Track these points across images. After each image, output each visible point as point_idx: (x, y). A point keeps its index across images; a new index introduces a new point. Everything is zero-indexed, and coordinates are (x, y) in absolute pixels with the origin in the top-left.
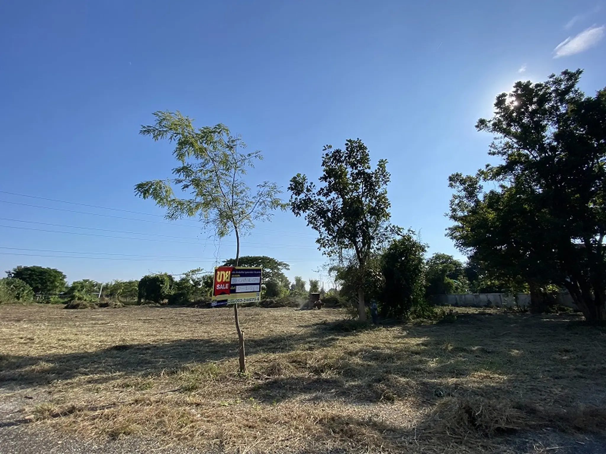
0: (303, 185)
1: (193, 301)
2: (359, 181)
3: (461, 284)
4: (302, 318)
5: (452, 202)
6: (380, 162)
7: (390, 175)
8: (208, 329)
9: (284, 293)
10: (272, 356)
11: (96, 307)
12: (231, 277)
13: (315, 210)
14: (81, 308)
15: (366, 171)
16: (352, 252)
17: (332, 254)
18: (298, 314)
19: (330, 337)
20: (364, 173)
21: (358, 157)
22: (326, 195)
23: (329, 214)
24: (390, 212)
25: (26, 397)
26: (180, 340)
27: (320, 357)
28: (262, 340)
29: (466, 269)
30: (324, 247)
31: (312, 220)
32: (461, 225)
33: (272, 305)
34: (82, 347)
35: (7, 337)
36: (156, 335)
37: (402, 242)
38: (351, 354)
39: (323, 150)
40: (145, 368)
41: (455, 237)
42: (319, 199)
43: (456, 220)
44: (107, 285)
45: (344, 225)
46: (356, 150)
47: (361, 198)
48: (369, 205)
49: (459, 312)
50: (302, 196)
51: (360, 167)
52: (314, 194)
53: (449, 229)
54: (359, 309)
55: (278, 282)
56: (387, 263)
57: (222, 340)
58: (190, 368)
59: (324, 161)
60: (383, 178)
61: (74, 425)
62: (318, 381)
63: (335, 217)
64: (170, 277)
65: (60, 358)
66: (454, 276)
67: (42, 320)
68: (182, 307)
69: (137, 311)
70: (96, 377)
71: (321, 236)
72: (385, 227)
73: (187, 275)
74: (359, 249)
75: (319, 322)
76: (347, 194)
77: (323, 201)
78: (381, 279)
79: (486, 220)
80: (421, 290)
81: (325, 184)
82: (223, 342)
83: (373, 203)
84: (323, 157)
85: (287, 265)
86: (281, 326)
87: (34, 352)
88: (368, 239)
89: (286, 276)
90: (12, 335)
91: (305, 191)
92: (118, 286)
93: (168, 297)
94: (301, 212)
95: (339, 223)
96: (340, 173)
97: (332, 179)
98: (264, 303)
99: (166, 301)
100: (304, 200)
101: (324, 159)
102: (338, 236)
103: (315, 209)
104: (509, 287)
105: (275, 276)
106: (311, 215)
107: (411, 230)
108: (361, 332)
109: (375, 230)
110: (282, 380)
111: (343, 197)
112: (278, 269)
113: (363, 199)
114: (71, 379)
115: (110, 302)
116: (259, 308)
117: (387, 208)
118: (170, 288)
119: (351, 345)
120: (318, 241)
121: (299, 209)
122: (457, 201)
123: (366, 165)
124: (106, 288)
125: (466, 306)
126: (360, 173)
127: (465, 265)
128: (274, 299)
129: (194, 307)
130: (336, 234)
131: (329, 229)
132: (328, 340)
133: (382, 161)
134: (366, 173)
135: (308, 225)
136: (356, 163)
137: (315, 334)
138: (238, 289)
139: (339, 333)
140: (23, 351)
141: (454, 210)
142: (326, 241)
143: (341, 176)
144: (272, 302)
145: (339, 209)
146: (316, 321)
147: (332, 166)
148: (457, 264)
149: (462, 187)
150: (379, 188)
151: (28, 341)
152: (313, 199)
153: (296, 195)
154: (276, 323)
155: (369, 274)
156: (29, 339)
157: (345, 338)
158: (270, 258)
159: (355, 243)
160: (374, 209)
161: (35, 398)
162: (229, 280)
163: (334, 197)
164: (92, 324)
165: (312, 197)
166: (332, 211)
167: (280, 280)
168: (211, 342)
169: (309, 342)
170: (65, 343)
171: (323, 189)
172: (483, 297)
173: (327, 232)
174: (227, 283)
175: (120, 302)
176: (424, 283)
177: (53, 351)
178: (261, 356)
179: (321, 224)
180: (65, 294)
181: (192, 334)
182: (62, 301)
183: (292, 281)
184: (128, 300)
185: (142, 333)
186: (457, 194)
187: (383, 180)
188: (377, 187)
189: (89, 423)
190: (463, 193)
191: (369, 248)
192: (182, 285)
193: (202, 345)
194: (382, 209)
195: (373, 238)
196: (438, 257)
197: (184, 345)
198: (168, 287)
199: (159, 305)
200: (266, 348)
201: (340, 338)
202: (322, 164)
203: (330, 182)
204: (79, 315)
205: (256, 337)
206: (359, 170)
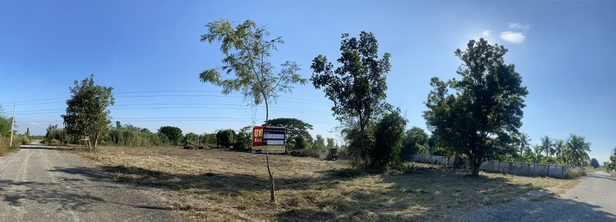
0: (323, 65)
1: (247, 148)
2: (368, 66)
3: (425, 149)
4: (318, 166)
5: (430, 95)
6: (385, 54)
7: (391, 66)
8: (255, 168)
9: (308, 147)
10: (295, 192)
11: (198, 149)
12: (263, 133)
13: (332, 85)
14: (191, 149)
15: (374, 59)
16: (356, 119)
17: (343, 120)
18: (317, 162)
19: (335, 181)
20: (372, 60)
21: (369, 47)
22: (342, 74)
23: (343, 89)
24: (386, 93)
25: (170, 196)
26: (239, 174)
27: (325, 195)
28: (289, 179)
29: (430, 140)
30: (337, 114)
31: (329, 93)
32: (432, 111)
33: (299, 155)
34: (192, 171)
35: (162, 162)
36: (227, 169)
37: (392, 116)
38: (346, 194)
39: (342, 37)
40: (221, 189)
41: (427, 118)
42: (336, 77)
43: (429, 107)
44: (201, 135)
45: (354, 98)
46: (368, 41)
47: (368, 80)
48: (372, 85)
49: (419, 166)
50: (322, 73)
51: (370, 55)
52: (332, 72)
53: (425, 112)
54: (357, 161)
55: (304, 138)
56: (379, 130)
57: (263, 177)
58: (243, 194)
59: (342, 46)
60: (386, 67)
61: (189, 216)
62: (319, 213)
63: (347, 91)
64: (233, 131)
65: (183, 177)
66: (422, 143)
67: (175, 155)
68: (240, 152)
69: (217, 152)
70: (198, 190)
71: (336, 105)
72: (381, 103)
73: (242, 130)
74: (362, 118)
75: (329, 170)
76: (358, 74)
77: (339, 78)
78: (373, 141)
79: (444, 111)
80: (398, 150)
81: (341, 65)
82: (264, 178)
83: (375, 85)
84: (342, 43)
85: (312, 126)
86: (303, 170)
87: (172, 172)
88: (368, 111)
89: (310, 134)
90: (164, 162)
91: (325, 69)
92: (206, 136)
93: (233, 144)
94: (321, 86)
95: (350, 97)
96: (355, 58)
97: (348, 61)
98: (294, 153)
99: (232, 147)
100: (324, 77)
101: (342, 45)
102: (348, 106)
103: (332, 83)
104: (447, 153)
105: (302, 133)
106: (329, 88)
107: (399, 108)
108: (356, 178)
109: (374, 105)
110: (297, 210)
111: (355, 76)
112: (304, 128)
113: (369, 80)
114: (187, 189)
115: (203, 146)
116: (290, 156)
117: (384, 90)
118: (233, 139)
119: (348, 187)
120: (333, 109)
121: (319, 83)
122: (432, 95)
123: (375, 54)
124: (201, 137)
125: (424, 163)
126: (368, 60)
127: (430, 137)
128: (300, 150)
129: (247, 152)
130: (347, 104)
131: (341, 100)
132: (333, 183)
133: (387, 54)
134: (374, 61)
135: (326, 96)
136: (367, 51)
137: (326, 178)
138: (269, 142)
139: (342, 179)
140: (168, 170)
141: (429, 101)
142: (339, 110)
143: (355, 60)
144: (299, 153)
145: (351, 85)
146: (328, 168)
147: (349, 51)
148: (425, 136)
149: (437, 87)
150: (381, 74)
151: (169, 165)
152: (331, 76)
153: (317, 72)
154: (300, 168)
155: (366, 137)
156: (170, 164)
157: (345, 182)
158: (299, 119)
159: (360, 113)
160: (375, 89)
161: (173, 196)
162: (262, 136)
163: (348, 76)
164: (196, 158)
165: (330, 74)
166: (346, 87)
167: (306, 136)
168: (257, 178)
169: (321, 184)
170: (185, 168)
171: (340, 69)
172: (434, 158)
173: (340, 102)
174: (261, 138)
175: (208, 146)
176: (401, 146)
177: (181, 172)
178: (287, 191)
179: (336, 96)
180: (183, 140)
181: (246, 171)
182: (182, 144)
183: (315, 138)
184: (212, 145)
185: (220, 167)
186: (433, 91)
187: (385, 69)
188: (381, 73)
189: (195, 217)
190: (437, 91)
191: (369, 117)
192: (240, 137)
193: (251, 179)
194: (381, 90)
195: (372, 110)
196: (415, 129)
197: (241, 178)
198: (232, 138)
199: (229, 150)
200: (291, 186)
201: (342, 182)
202: (340, 48)
203: (345, 63)
204: (190, 152)
205: (285, 177)
206: (368, 58)
